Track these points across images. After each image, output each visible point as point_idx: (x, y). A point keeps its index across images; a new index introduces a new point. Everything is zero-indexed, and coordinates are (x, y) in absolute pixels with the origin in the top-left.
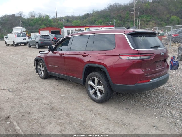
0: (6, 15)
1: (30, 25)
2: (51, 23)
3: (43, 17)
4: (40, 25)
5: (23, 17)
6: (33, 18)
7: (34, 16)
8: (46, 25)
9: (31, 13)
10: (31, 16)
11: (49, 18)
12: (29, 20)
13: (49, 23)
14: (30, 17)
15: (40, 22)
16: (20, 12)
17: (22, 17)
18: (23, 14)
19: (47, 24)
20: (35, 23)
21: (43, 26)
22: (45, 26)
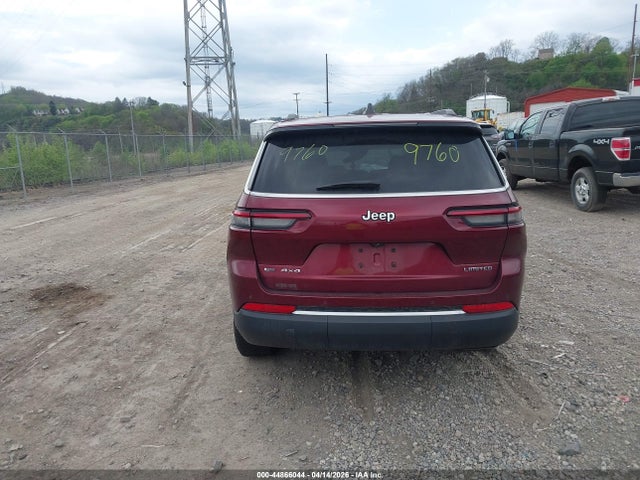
0: (457, 60)
1: (529, 85)
2: (616, 70)
3: (588, 48)
4: (569, 79)
5: (510, 59)
6: (545, 57)
7: (551, 51)
8: (592, 79)
9: (542, 40)
10: (541, 52)
11: (611, 49)
12: (530, 66)
13: (606, 70)
14: (536, 55)
15: (570, 69)
16: (502, 44)
17: (506, 59)
18: (513, 48)
19: (596, 74)
20: (549, 75)
21: (581, 83)
22: (589, 84)
